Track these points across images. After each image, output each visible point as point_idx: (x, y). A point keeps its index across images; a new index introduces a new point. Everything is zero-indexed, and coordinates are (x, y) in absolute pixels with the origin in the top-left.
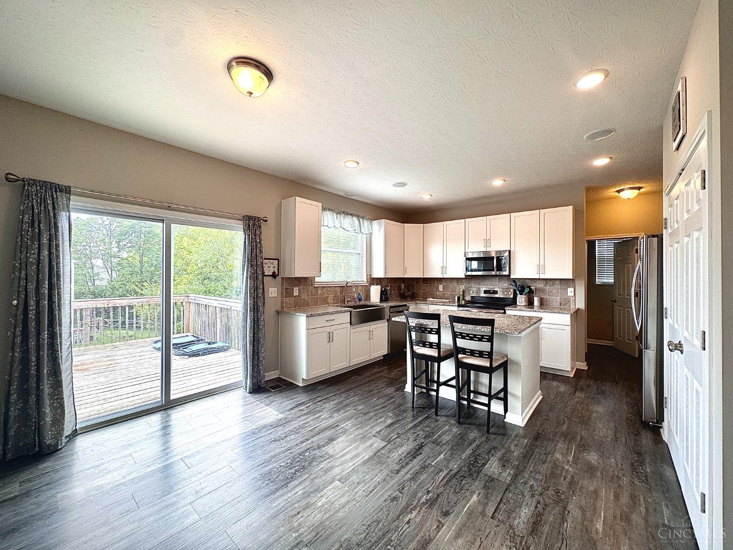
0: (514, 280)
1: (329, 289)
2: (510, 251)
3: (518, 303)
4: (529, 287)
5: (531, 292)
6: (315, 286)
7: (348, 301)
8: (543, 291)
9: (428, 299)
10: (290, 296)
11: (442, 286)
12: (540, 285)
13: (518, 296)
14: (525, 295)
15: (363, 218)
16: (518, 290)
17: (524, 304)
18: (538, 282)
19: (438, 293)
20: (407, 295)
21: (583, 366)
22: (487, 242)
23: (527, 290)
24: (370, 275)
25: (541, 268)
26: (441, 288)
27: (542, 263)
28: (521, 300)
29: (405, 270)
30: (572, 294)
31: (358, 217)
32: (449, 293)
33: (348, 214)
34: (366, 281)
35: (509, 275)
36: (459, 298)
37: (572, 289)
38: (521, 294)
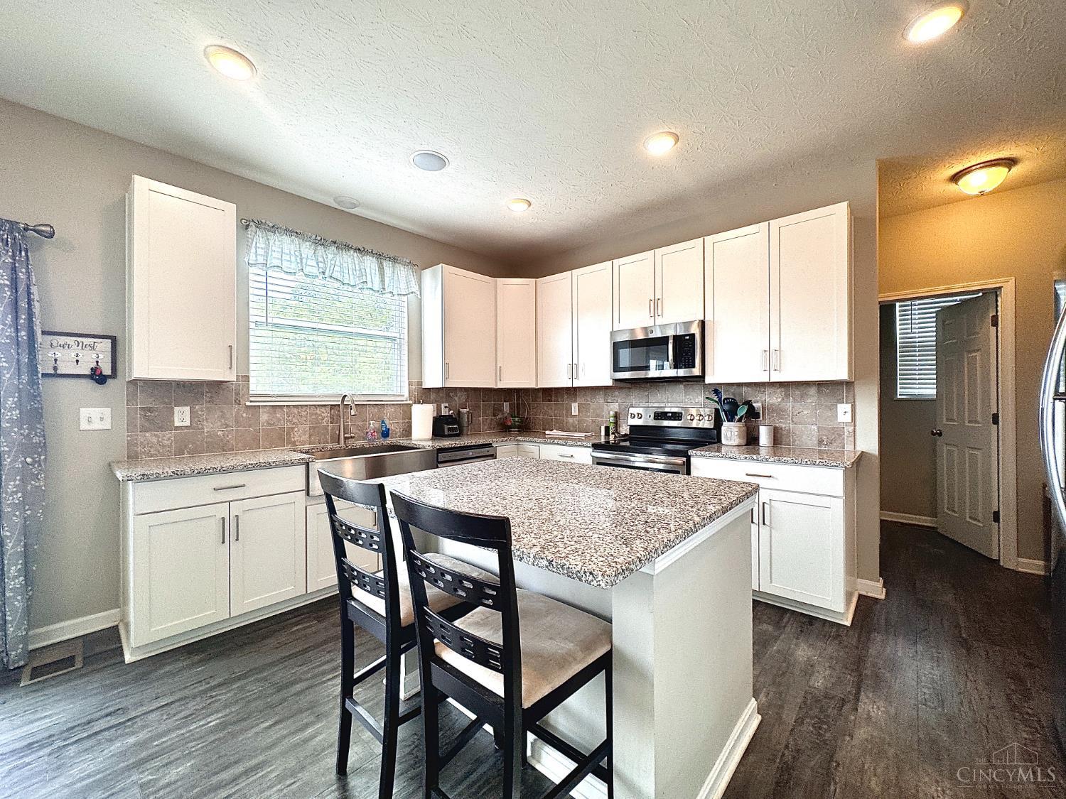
0: (716, 389)
1: (295, 411)
2: (703, 323)
3: (724, 441)
4: (748, 403)
5: (752, 414)
6: (248, 404)
7: (345, 438)
8: (779, 411)
9: (547, 432)
10: (161, 428)
11: (577, 404)
12: (774, 398)
13: (724, 423)
14: (740, 420)
15: (394, 260)
16: (724, 410)
17: (736, 441)
18: (769, 390)
19: (570, 420)
20: (509, 424)
21: (876, 589)
22: (655, 305)
23: (742, 411)
24: (420, 383)
25: (771, 356)
26: (575, 406)
27: (775, 345)
28: (731, 432)
29: (499, 373)
30: (848, 418)
31: (380, 256)
32: (590, 420)
33: (348, 247)
34: (407, 395)
35: (702, 377)
36: (607, 429)
37: (848, 407)
38: (728, 421)
